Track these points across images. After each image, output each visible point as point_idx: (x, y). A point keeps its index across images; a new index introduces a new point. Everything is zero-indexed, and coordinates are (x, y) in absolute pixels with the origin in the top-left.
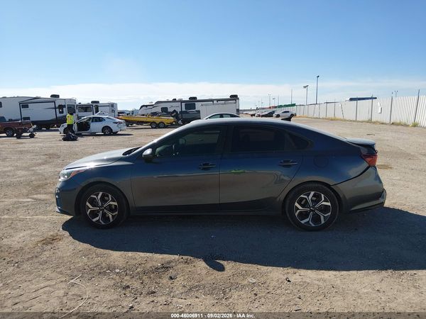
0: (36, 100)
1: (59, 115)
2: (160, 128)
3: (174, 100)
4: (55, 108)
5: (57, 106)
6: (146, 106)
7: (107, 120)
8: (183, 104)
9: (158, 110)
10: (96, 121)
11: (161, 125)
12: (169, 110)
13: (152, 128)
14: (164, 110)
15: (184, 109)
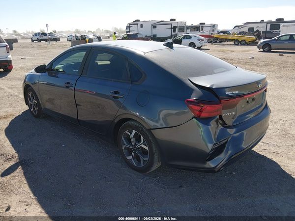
0: (161, 23)
1: (173, 33)
2: (241, 45)
3: (262, 21)
4: (171, 29)
5: (172, 27)
6: (239, 26)
7: (193, 37)
8: (269, 25)
9: (246, 29)
10: (187, 38)
11: (243, 43)
12: (255, 30)
13: (235, 45)
14: (251, 29)
15: (268, 29)
